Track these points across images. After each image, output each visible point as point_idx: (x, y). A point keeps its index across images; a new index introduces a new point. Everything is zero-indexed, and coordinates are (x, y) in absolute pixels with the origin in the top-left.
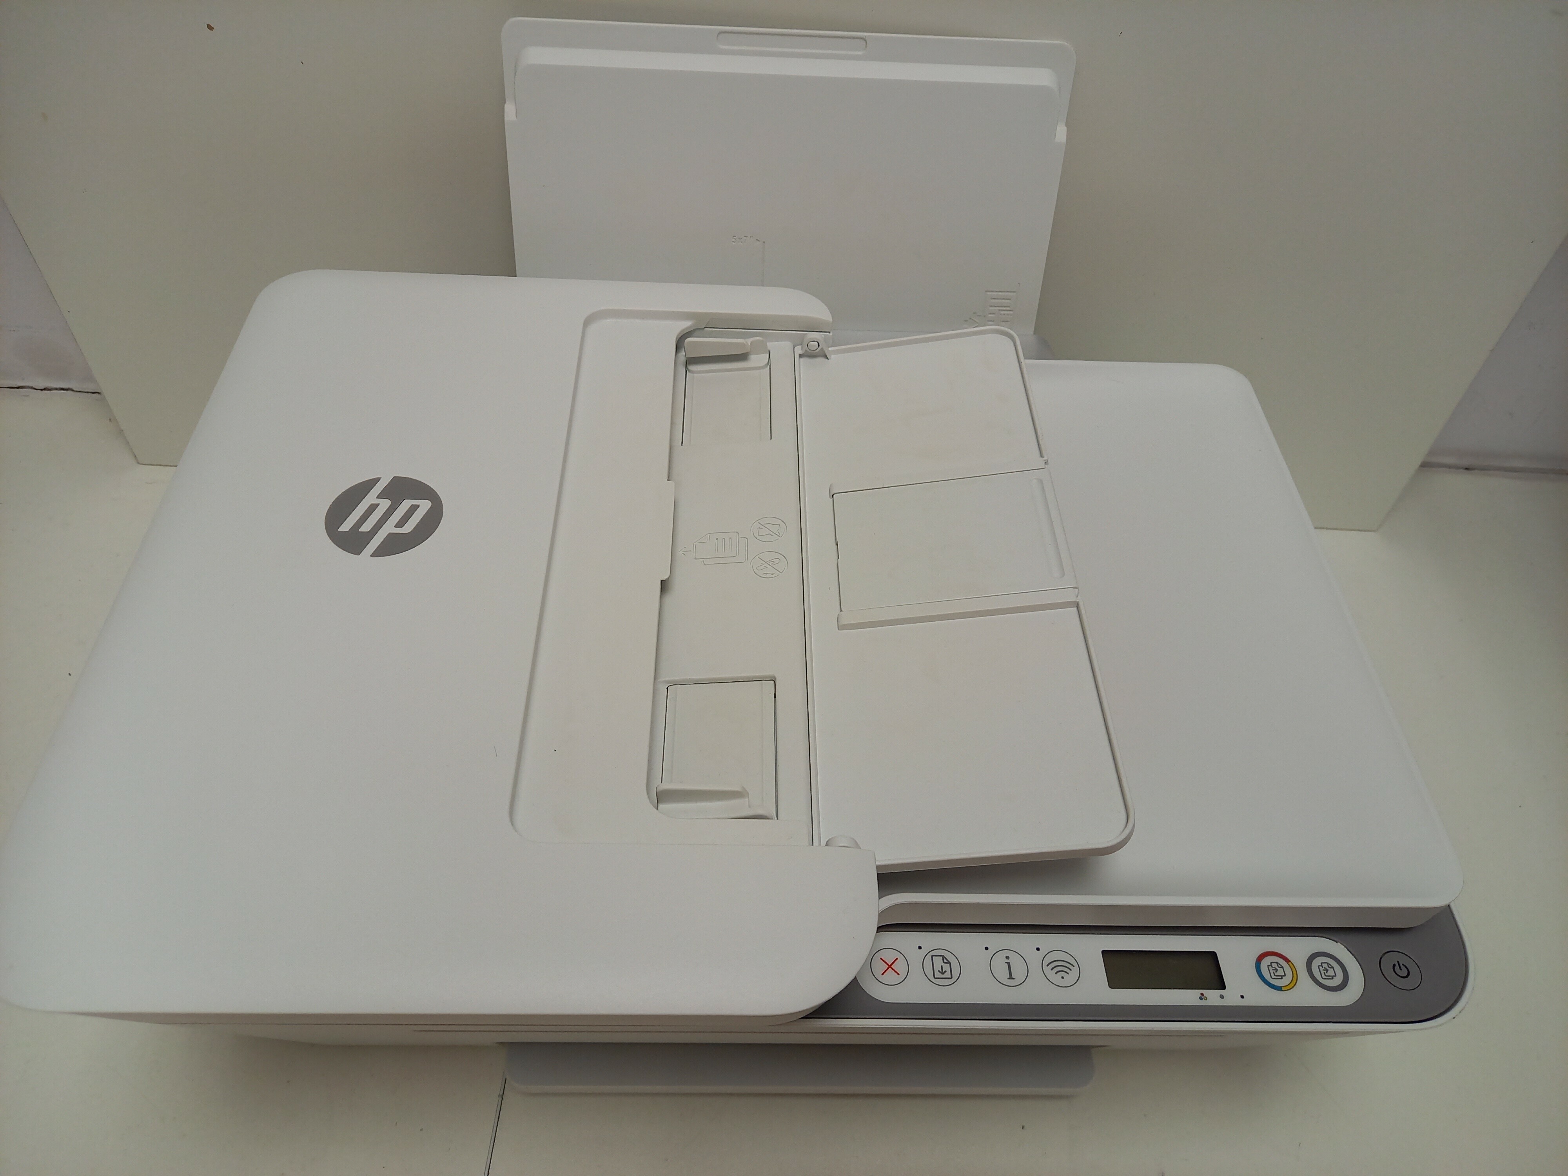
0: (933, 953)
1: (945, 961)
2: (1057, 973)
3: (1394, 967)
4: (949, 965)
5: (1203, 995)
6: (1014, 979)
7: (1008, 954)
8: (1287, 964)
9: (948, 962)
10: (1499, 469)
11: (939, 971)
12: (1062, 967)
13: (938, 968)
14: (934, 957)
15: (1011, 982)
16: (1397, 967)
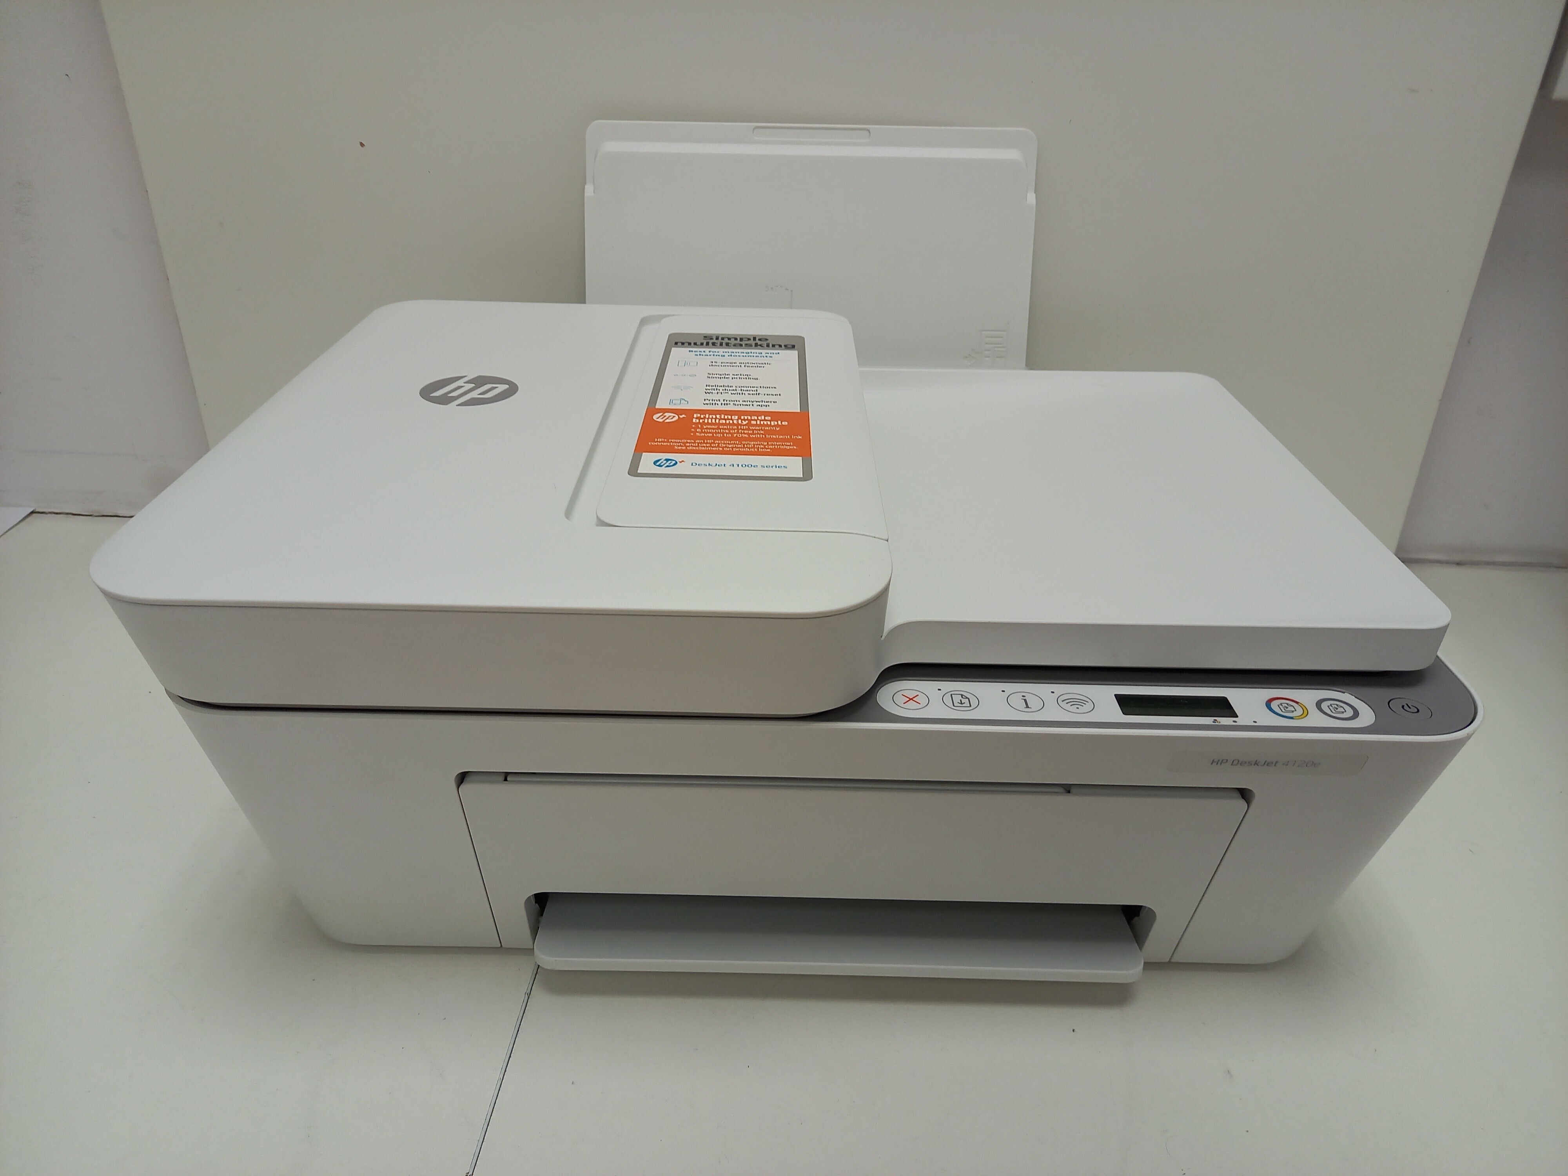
0: (952, 693)
1: (964, 697)
2: (1071, 705)
3: (1403, 707)
4: (967, 699)
5: (1216, 720)
6: (1031, 708)
7: (1024, 694)
8: (1296, 704)
9: (967, 698)
10: (1489, 563)
11: (958, 703)
12: (1076, 702)
13: (957, 701)
14: (953, 695)
15: (1027, 710)
16: (1406, 707)
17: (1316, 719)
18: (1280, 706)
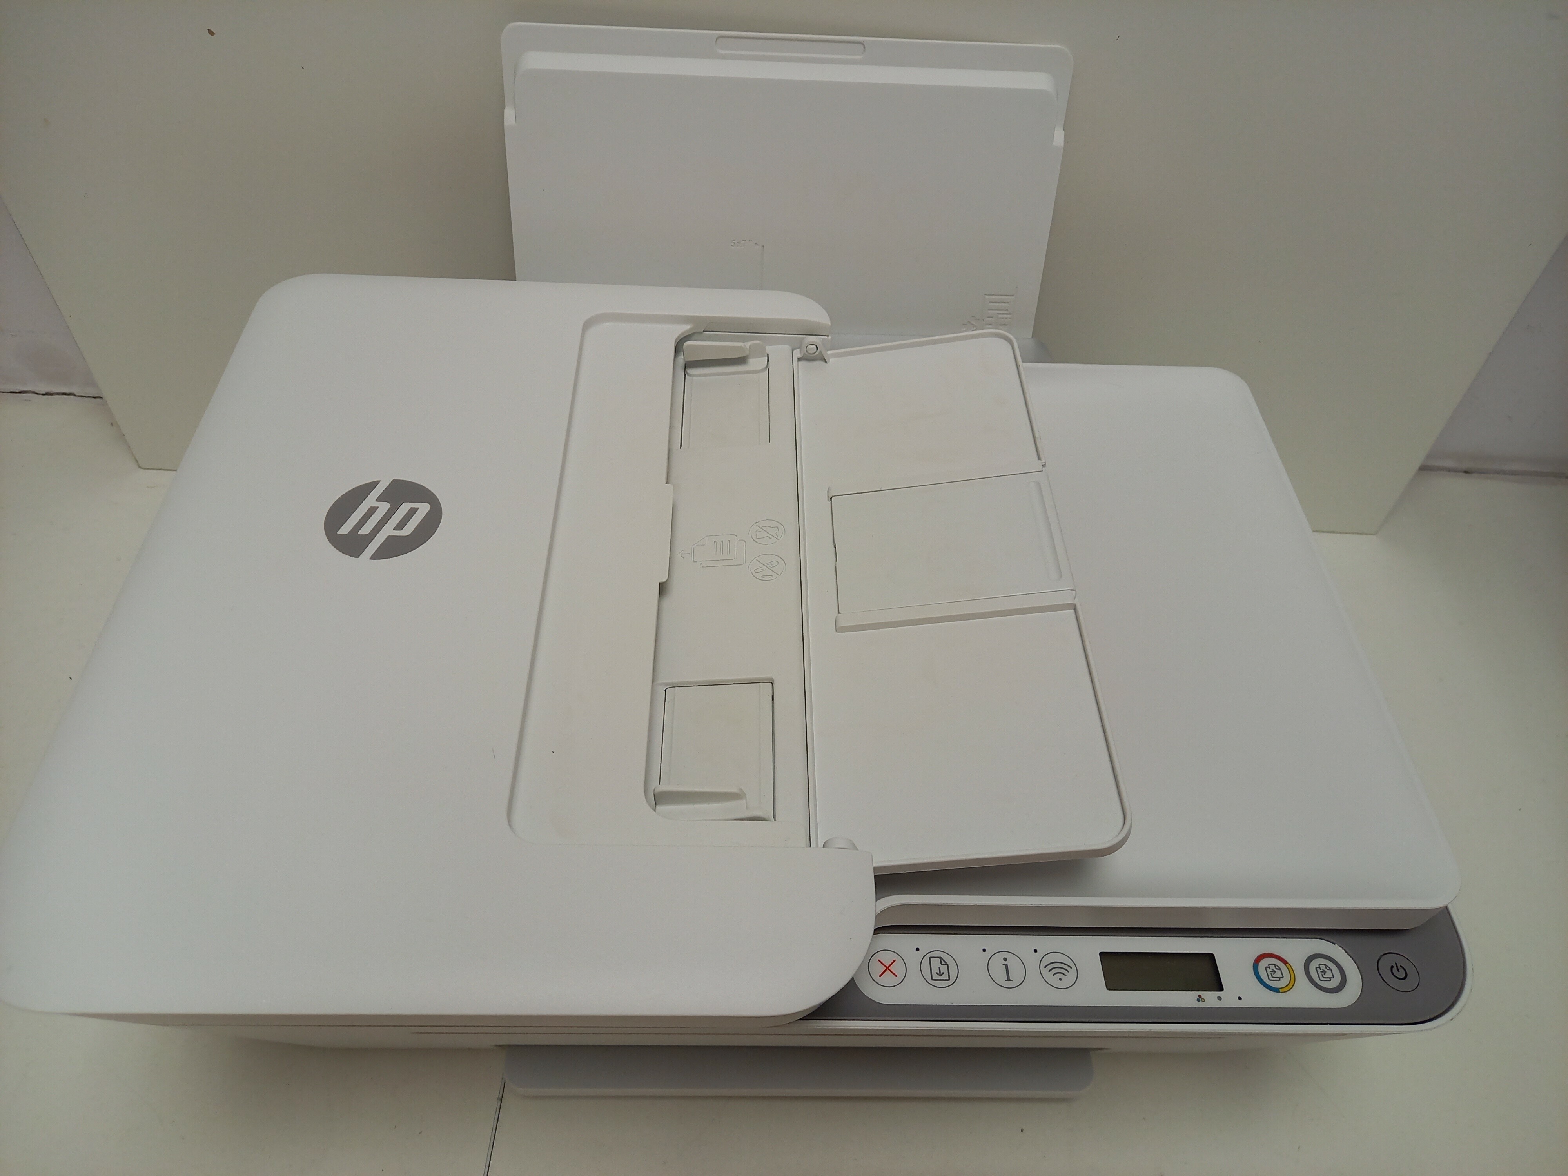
0: (931, 955)
1: (943, 963)
2: (1053, 974)
3: (1392, 967)
4: (946, 966)
5: (1200, 997)
6: (1012, 981)
7: (1007, 955)
8: (1284, 966)
9: (946, 964)
10: (1498, 472)
11: (937, 973)
12: (1059, 968)
13: (935, 970)
14: (931, 959)
15: (1009, 984)
16: (1395, 969)
18: (1268, 969)
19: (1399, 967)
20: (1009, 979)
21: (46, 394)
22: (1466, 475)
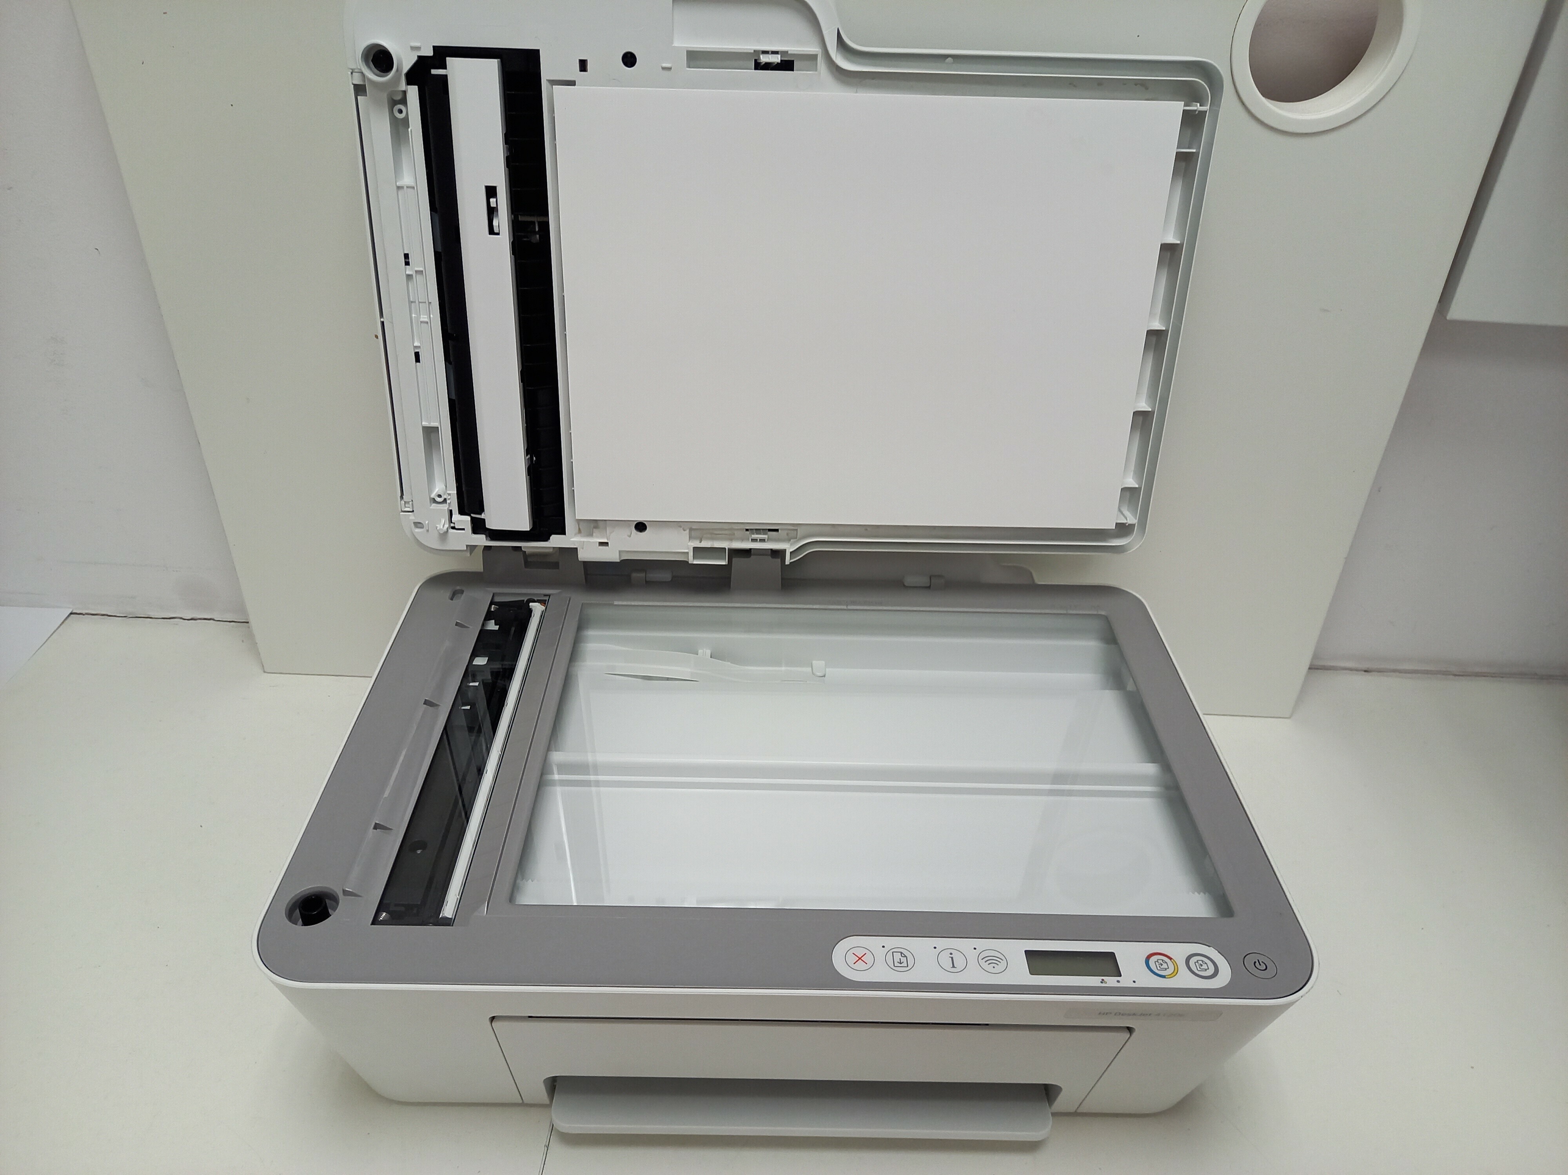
0: (894, 950)
1: (903, 955)
2: (989, 964)
3: (1255, 962)
4: (905, 958)
5: (1103, 980)
6: (956, 968)
7: (952, 951)
8: (1169, 960)
9: (905, 956)
10: (1394, 671)
11: (898, 962)
12: (993, 960)
13: (897, 960)
14: (894, 953)
15: (953, 970)
16: (1257, 964)
17: (1185, 980)
18: (1157, 963)
19: (1261, 963)
20: (953, 967)
21: (192, 619)
22: (1366, 673)
